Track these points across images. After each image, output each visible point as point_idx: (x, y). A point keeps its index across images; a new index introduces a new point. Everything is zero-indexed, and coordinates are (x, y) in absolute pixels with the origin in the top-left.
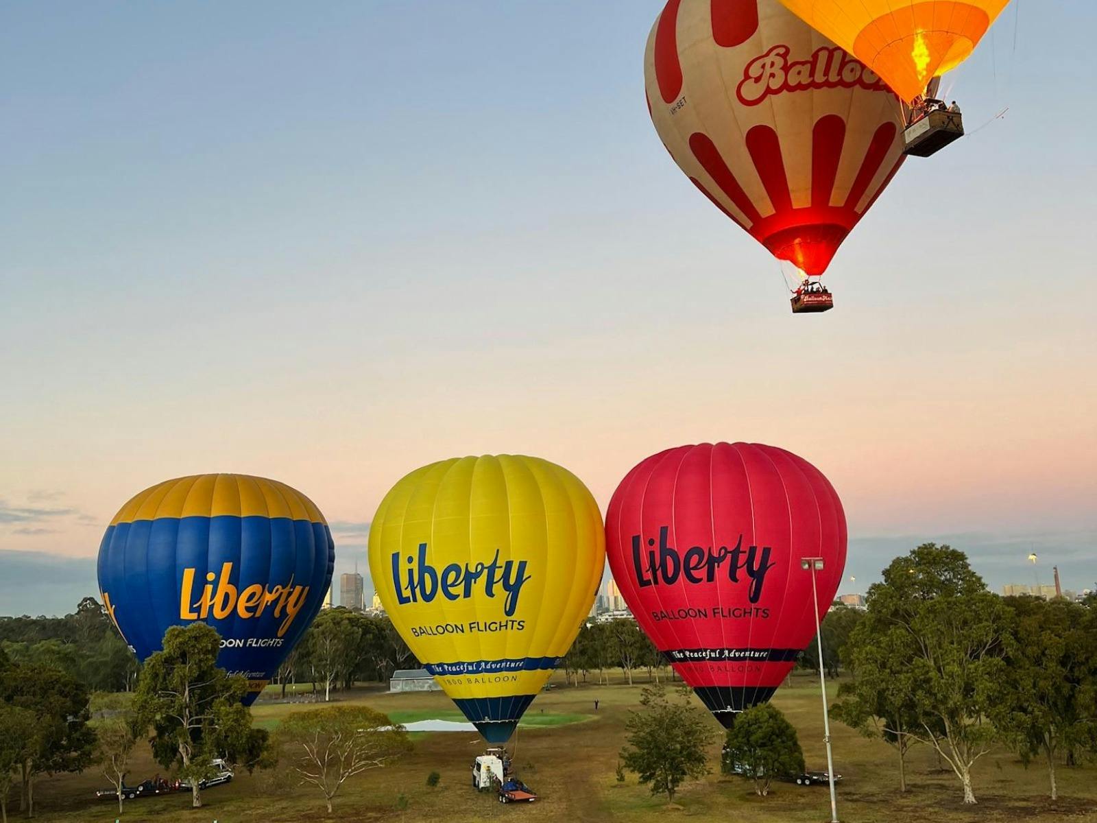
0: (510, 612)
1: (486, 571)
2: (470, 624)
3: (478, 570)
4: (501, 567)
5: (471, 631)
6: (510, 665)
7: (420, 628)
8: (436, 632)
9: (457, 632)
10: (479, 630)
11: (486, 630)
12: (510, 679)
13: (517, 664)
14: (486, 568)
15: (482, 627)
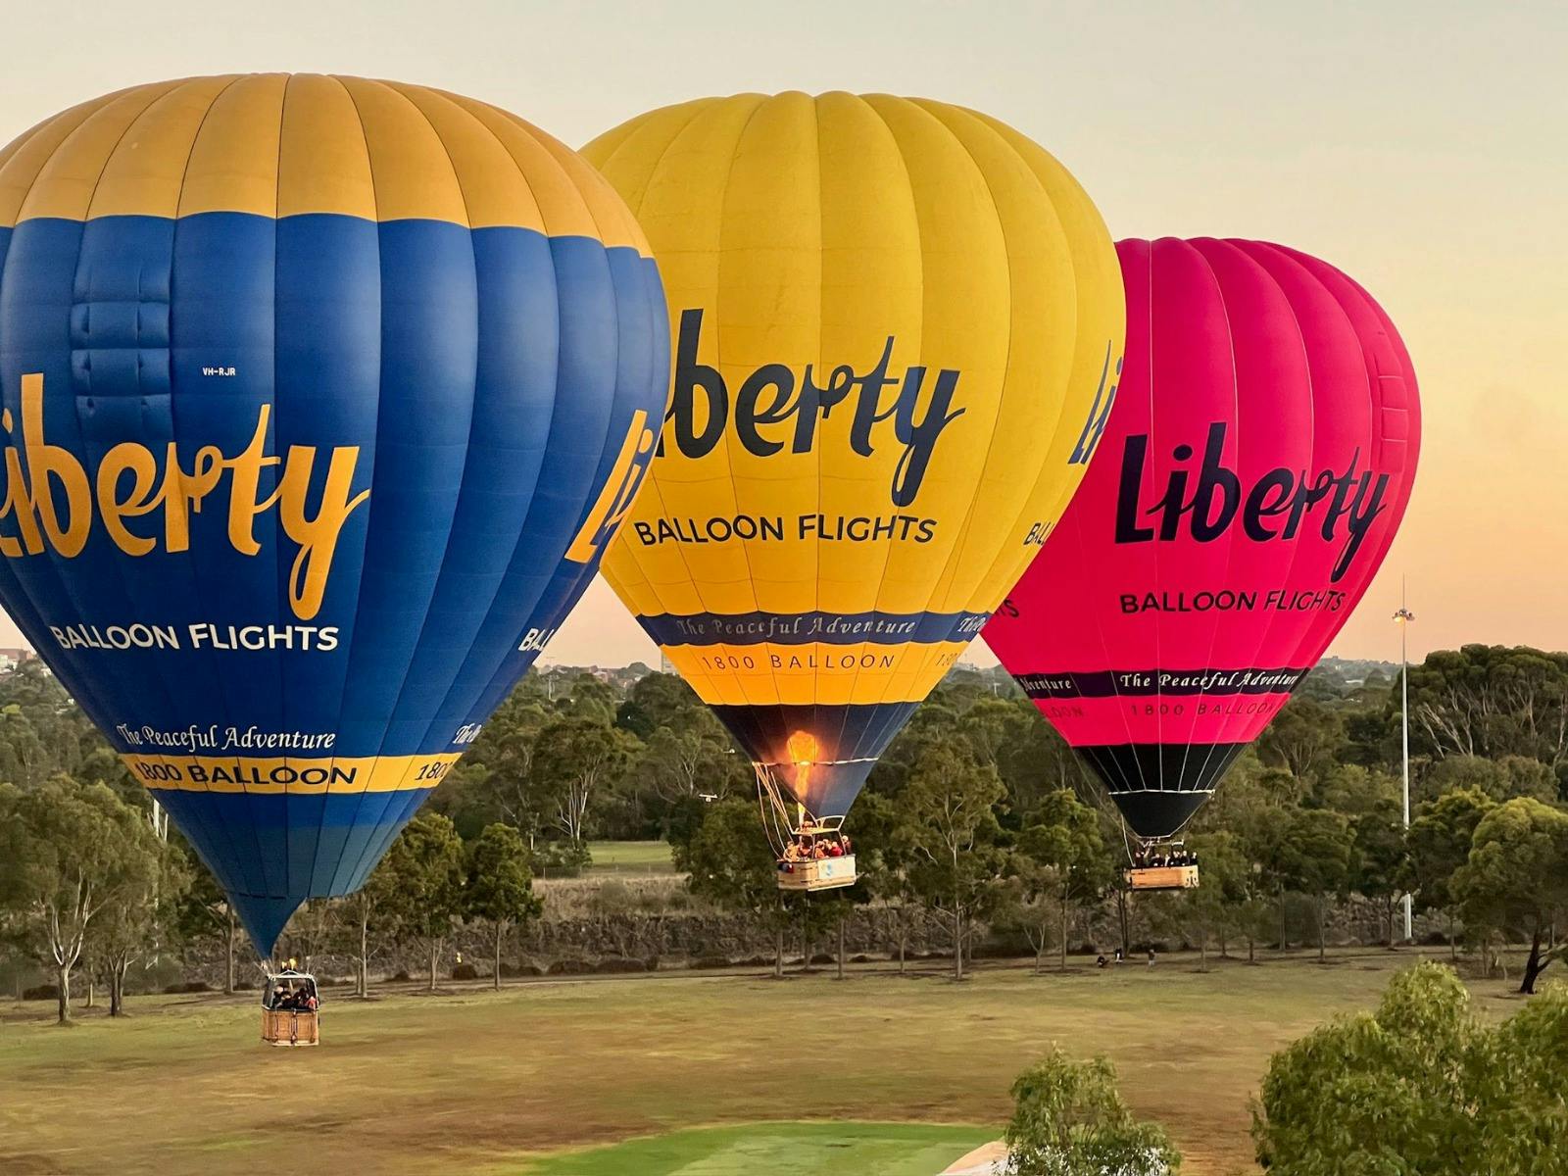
0: (903, 497)
1: (856, 389)
2: (802, 519)
3: (837, 385)
4: (896, 381)
5: (802, 537)
6: (884, 627)
7: (662, 522)
8: (707, 536)
9: (764, 538)
10: (821, 535)
11: (840, 538)
12: (878, 660)
13: (902, 626)
14: (858, 380)
15: (831, 528)
